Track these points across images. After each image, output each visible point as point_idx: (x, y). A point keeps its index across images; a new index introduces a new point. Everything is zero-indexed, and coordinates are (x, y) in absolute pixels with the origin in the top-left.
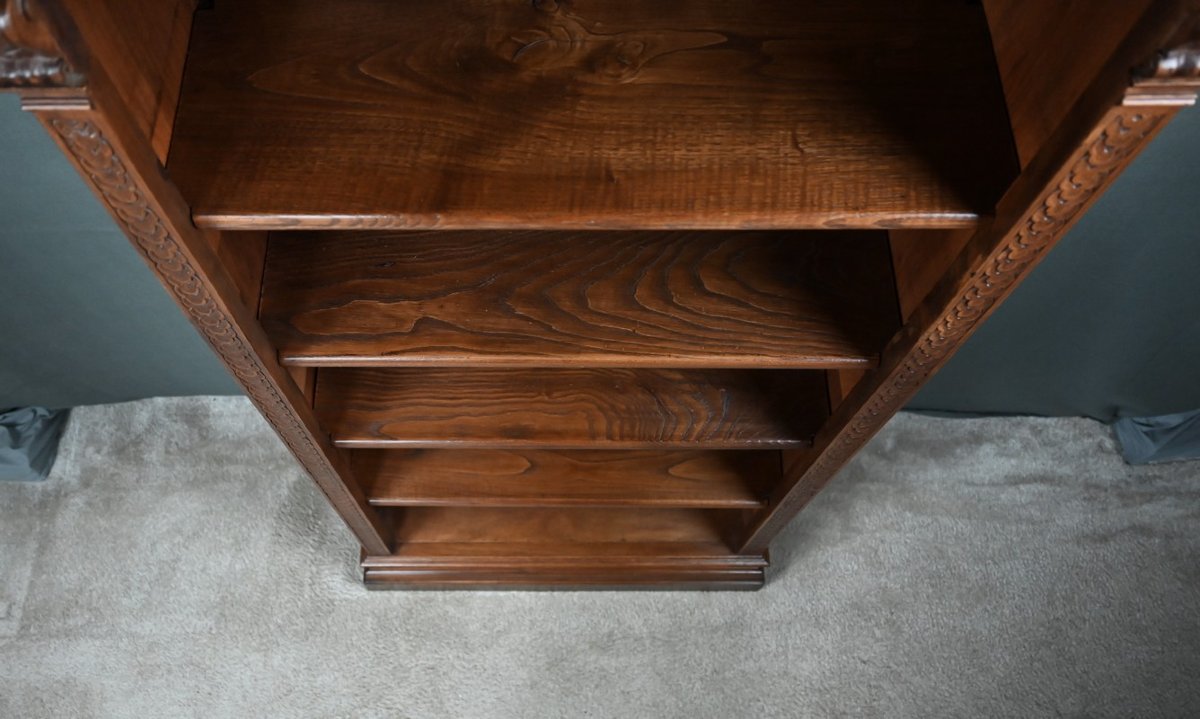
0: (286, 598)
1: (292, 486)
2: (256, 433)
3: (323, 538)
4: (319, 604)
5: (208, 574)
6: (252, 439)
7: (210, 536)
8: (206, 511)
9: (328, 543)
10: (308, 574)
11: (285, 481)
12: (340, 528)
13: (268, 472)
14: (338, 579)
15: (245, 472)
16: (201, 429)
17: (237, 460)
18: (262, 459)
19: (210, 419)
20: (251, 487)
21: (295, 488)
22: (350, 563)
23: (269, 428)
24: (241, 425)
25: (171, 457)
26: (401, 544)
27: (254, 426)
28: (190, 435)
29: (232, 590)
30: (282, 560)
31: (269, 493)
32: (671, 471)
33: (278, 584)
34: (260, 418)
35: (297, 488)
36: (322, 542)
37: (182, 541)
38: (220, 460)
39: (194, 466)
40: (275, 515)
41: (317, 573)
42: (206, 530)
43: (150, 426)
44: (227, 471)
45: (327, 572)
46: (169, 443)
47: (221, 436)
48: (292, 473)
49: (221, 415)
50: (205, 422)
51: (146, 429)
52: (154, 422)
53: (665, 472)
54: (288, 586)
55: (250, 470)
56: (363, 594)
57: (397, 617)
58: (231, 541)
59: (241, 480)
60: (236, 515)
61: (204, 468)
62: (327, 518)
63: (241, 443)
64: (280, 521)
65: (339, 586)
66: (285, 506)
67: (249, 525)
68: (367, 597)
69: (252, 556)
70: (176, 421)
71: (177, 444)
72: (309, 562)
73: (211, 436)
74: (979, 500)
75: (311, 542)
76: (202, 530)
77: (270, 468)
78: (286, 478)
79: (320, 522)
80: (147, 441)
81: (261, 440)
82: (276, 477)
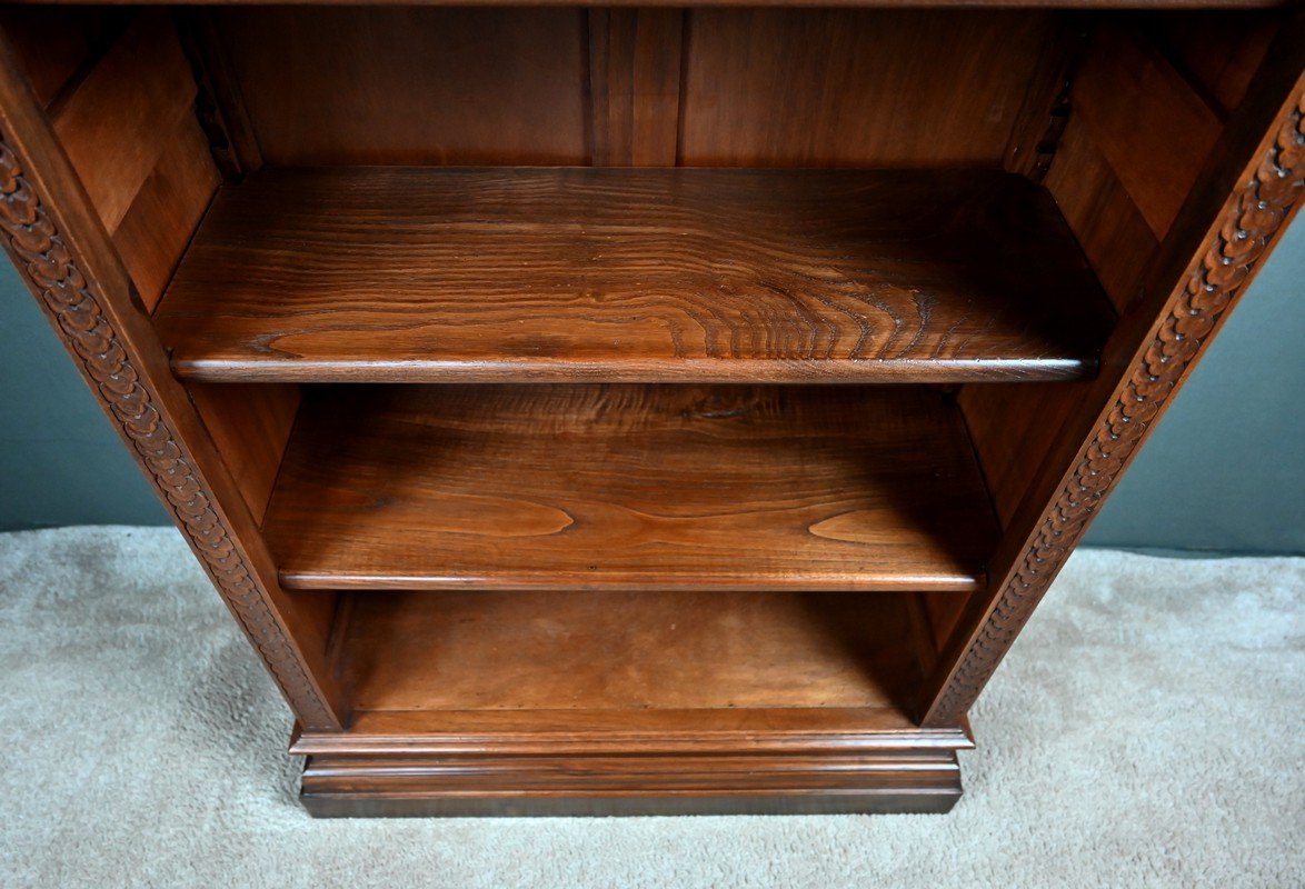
0: (171, 831)
1: (218, 653)
2: (181, 579)
3: (251, 732)
4: (226, 842)
5: (50, 793)
6: (171, 589)
7: (70, 730)
8: (75, 692)
9: (258, 740)
10: (216, 791)
11: (208, 646)
12: (282, 716)
13: (186, 634)
14: (265, 798)
15: (150, 635)
16: (98, 573)
17: (142, 616)
18: (180, 616)
19: (117, 561)
20: (154, 654)
21: (222, 657)
22: (288, 772)
23: (202, 573)
24: (160, 568)
25: (42, 613)
26: (363, 713)
27: (179, 570)
28: (79, 583)
29: (83, 819)
30: (179, 768)
31: (180, 665)
32: (813, 530)
33: (162, 807)
34: (191, 559)
35: (229, 656)
36: (250, 737)
37: (21, 738)
38: (114, 617)
39: (74, 626)
40: (183, 698)
41: (233, 789)
42: (65, 722)
43: (23, 570)
44: (123, 632)
45: (248, 787)
46: (45, 592)
47: (126, 584)
48: (223, 636)
49: (133, 555)
50: (108, 564)
51: (15, 574)
52: (31, 565)
53: (805, 530)
54: (180, 812)
55: (158, 631)
56: (302, 823)
57: (353, 863)
58: (103, 737)
59: (141, 646)
60: (120, 698)
61: (87, 630)
62: (264, 701)
63: (153, 593)
64: (188, 705)
65: (264, 810)
66: (201, 684)
67: (138, 713)
68: (308, 829)
69: (130, 761)
70: (64, 564)
71: (56, 594)
72: (222, 772)
73: (110, 584)
74: (1257, 672)
75: (232, 739)
76: (60, 721)
77: (190, 628)
78: (212, 643)
79: (251, 709)
80: (11, 591)
81: (186, 589)
82: (196, 642)
